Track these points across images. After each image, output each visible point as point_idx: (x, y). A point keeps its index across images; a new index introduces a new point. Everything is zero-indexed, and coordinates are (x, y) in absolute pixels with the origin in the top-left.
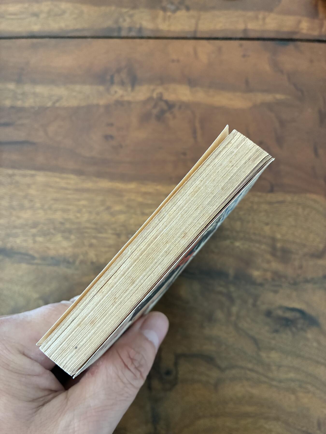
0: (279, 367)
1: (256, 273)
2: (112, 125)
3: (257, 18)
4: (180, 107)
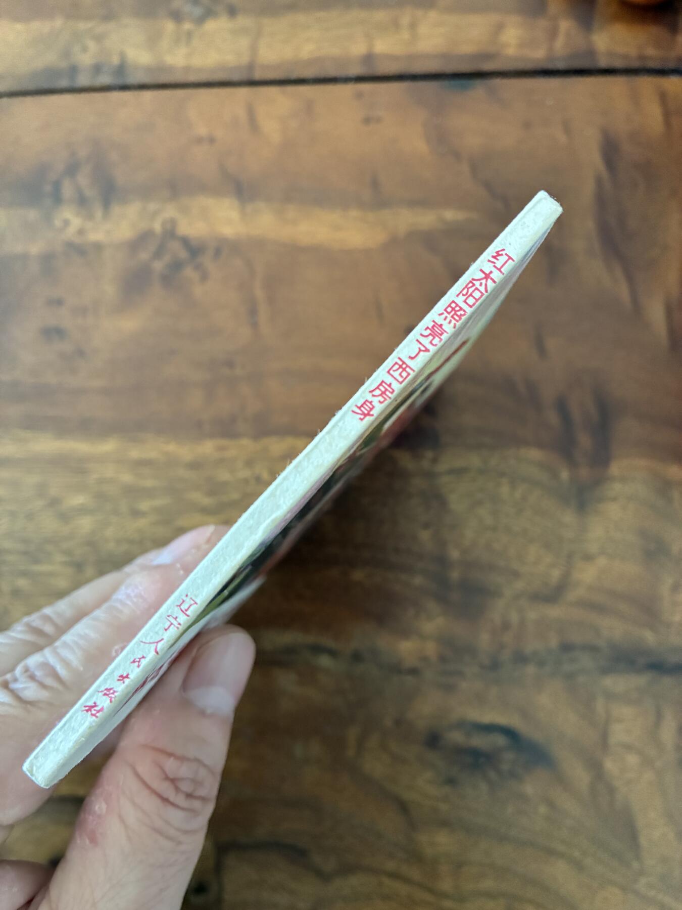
1: (405, 648)
2: (59, 302)
3: (396, 25)
4: (218, 252)
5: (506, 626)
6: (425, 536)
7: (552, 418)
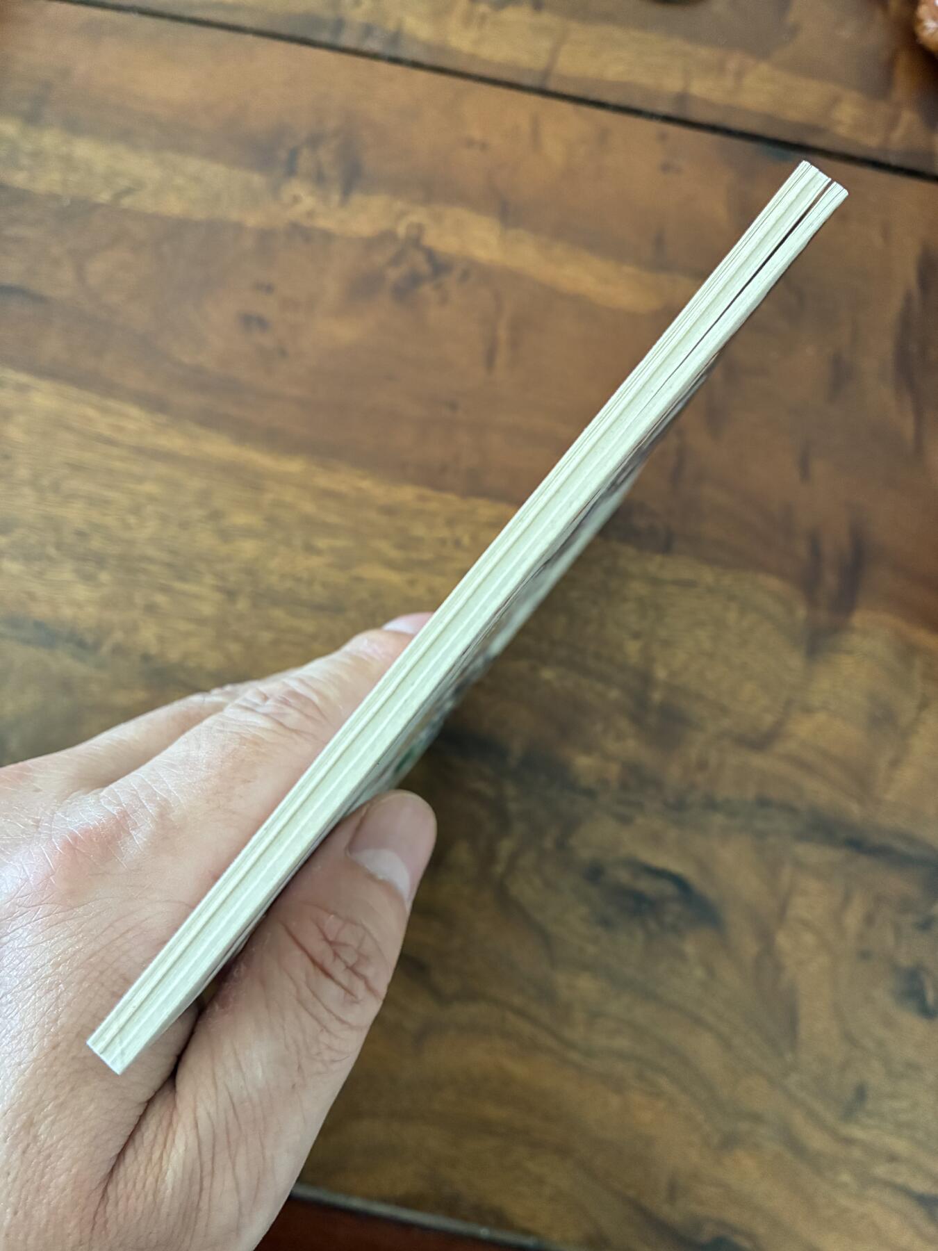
0: (595, 1015)
1: (583, 763)
2: (269, 289)
3: (720, 69)
4: (465, 275)
5: (702, 765)
6: (633, 648)
7: (802, 548)
